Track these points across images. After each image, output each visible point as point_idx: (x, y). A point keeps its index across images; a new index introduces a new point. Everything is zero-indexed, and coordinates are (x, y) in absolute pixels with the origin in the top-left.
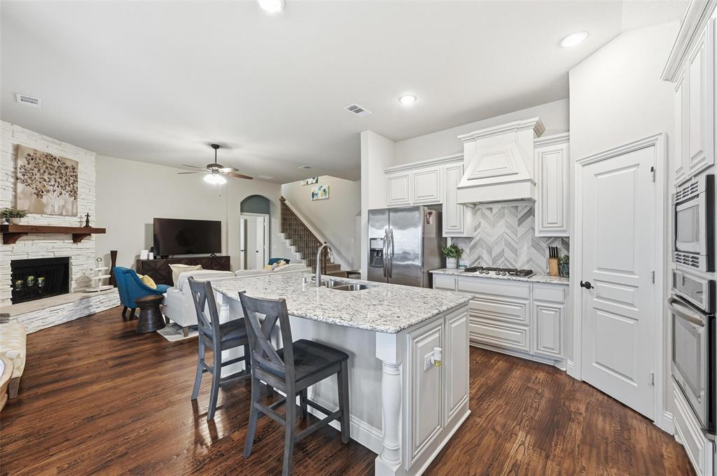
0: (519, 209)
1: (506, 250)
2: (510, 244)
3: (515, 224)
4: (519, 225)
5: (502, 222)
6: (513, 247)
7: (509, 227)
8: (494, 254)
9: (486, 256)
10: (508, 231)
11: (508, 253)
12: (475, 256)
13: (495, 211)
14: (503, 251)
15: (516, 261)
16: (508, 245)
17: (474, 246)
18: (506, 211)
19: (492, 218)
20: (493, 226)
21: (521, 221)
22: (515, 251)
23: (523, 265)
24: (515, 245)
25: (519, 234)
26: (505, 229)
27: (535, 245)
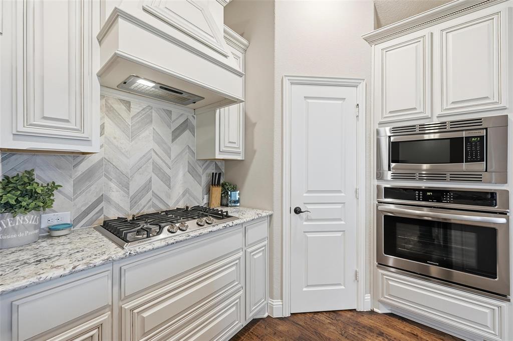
0: (174, 117)
1: (155, 178)
2: (160, 169)
3: (168, 138)
4: (173, 140)
5: (147, 133)
6: (164, 173)
7: (160, 142)
8: (134, 188)
9: (116, 195)
10: (158, 150)
11: (158, 185)
12: (90, 197)
13: (136, 108)
14: (150, 181)
15: (169, 196)
16: (157, 169)
17: (90, 175)
18: (154, 114)
20: (133, 136)
21: (176, 134)
22: (167, 180)
23: (178, 201)
24: (167, 171)
25: (173, 157)
26: (152, 145)
27: (192, 171)
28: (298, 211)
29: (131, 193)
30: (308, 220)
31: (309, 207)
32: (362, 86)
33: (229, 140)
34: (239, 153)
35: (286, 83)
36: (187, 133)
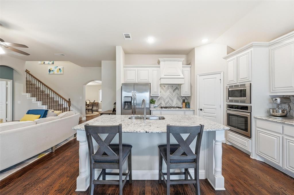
0: (174, 87)
1: (170, 100)
3: (172, 91)
4: (174, 92)
5: (168, 91)
7: (170, 93)
9: (163, 103)
10: (170, 94)
11: (170, 102)
12: (159, 103)
13: (166, 87)
14: (169, 101)
15: (172, 104)
16: (170, 98)
17: (159, 99)
18: (170, 87)
19: (165, 89)
20: (166, 92)
21: (174, 91)
22: (172, 101)
24: (172, 99)
25: (173, 95)
26: (169, 93)
27: (178, 99)
28: (201, 110)
29: (165, 103)
30: (204, 112)
31: (205, 109)
32: (222, 73)
33: (185, 91)
34: (189, 94)
35: (198, 76)
36: (177, 90)
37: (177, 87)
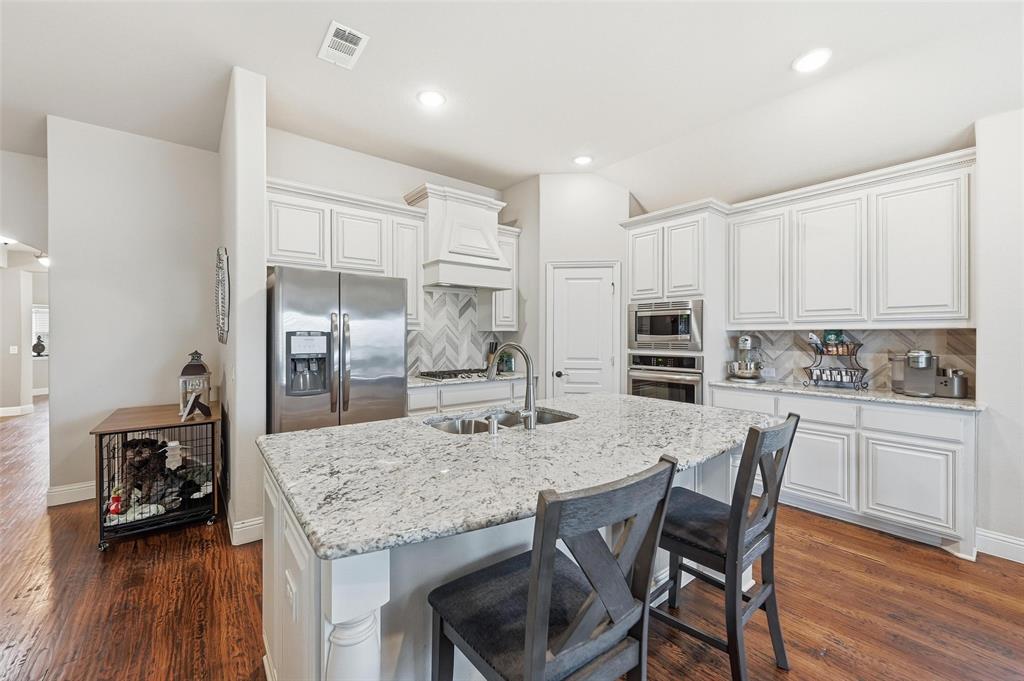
0: (460, 298)
1: (448, 348)
2: (451, 340)
3: (455, 312)
4: (460, 317)
5: (443, 313)
6: (454, 343)
7: (451, 319)
8: (435, 352)
9: (425, 358)
10: (450, 325)
11: (450, 352)
13: (436, 296)
14: (444, 349)
15: (457, 360)
16: (450, 340)
18: (447, 299)
19: (432, 306)
20: (434, 316)
21: (462, 312)
22: (456, 348)
23: (463, 365)
24: (456, 340)
25: (460, 328)
26: (446, 322)
27: (474, 341)
28: (559, 375)
29: (434, 356)
30: (568, 383)
31: (568, 371)
32: (617, 267)
33: (503, 316)
34: (512, 326)
35: (550, 267)
36: (471, 309)
37: (470, 298)
